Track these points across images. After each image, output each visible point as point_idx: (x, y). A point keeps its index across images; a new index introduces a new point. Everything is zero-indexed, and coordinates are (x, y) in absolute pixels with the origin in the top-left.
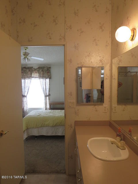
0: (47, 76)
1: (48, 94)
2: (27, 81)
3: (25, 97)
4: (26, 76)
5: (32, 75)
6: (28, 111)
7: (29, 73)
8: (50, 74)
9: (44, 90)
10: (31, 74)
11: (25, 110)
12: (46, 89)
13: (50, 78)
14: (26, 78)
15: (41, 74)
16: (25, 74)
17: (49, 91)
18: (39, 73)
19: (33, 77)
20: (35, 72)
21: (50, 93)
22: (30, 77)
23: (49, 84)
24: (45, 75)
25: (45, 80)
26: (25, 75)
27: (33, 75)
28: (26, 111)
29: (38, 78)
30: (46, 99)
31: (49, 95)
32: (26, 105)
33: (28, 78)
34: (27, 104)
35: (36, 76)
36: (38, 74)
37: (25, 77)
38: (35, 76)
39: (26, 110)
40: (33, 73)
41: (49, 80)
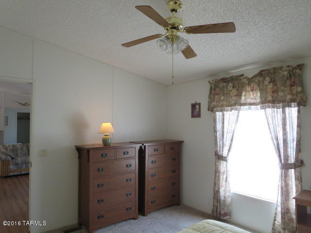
0: (289, 97)
1: (292, 160)
2: (230, 115)
3: (222, 160)
4: (225, 103)
5: (240, 98)
6: (229, 200)
7: (234, 92)
8: (299, 89)
9: (278, 144)
10: (239, 95)
11: (222, 198)
12: (285, 141)
13: (302, 103)
14: (227, 108)
15: (267, 92)
16: (222, 98)
17: (299, 150)
18: (261, 91)
19: (244, 104)
20: (248, 88)
21: (302, 156)
22: (236, 103)
23: (299, 126)
24: (281, 94)
25: (284, 112)
26: (223, 100)
27: (243, 98)
28: (224, 201)
29: (259, 107)
30: (285, 177)
31: (299, 164)
32: (224, 184)
33: (229, 108)
34: (226, 181)
35: (252, 101)
36: (259, 95)
37: (222, 106)
38: (249, 101)
39: (225, 197)
40: (243, 93)
41: (299, 111)
